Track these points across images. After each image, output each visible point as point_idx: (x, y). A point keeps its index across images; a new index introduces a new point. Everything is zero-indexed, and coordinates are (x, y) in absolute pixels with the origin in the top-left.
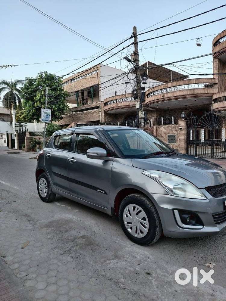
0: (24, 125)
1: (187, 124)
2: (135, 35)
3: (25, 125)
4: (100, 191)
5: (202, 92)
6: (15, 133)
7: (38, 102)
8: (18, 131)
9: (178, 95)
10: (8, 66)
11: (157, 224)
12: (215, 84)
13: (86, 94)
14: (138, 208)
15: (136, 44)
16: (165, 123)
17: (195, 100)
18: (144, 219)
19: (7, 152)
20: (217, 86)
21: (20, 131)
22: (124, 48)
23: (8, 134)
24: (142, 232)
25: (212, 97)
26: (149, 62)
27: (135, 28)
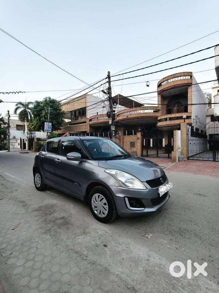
0: (33, 133)
1: (142, 135)
2: (109, 77)
3: (35, 133)
4: (76, 184)
5: (151, 115)
6: (27, 139)
7: (43, 118)
8: (29, 137)
9: (136, 116)
10: (20, 92)
11: (114, 208)
12: (159, 110)
13: (77, 113)
14: (101, 197)
15: (109, 82)
16: (128, 134)
17: (147, 120)
18: (105, 204)
19: (19, 152)
20: (160, 112)
21: (30, 137)
22: (102, 85)
23: (21, 139)
24: (104, 214)
25: (157, 118)
26: (119, 95)
27: (109, 72)
